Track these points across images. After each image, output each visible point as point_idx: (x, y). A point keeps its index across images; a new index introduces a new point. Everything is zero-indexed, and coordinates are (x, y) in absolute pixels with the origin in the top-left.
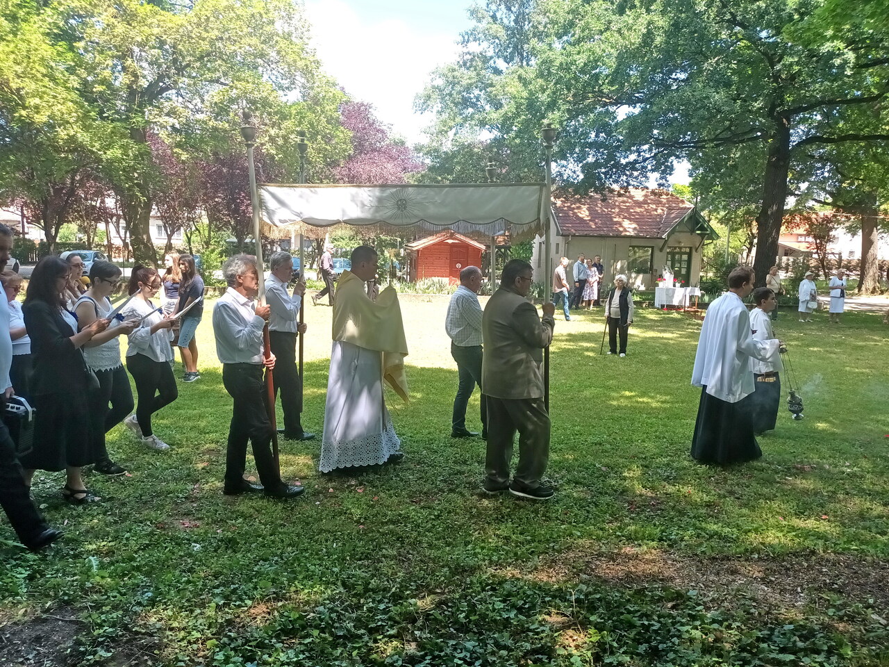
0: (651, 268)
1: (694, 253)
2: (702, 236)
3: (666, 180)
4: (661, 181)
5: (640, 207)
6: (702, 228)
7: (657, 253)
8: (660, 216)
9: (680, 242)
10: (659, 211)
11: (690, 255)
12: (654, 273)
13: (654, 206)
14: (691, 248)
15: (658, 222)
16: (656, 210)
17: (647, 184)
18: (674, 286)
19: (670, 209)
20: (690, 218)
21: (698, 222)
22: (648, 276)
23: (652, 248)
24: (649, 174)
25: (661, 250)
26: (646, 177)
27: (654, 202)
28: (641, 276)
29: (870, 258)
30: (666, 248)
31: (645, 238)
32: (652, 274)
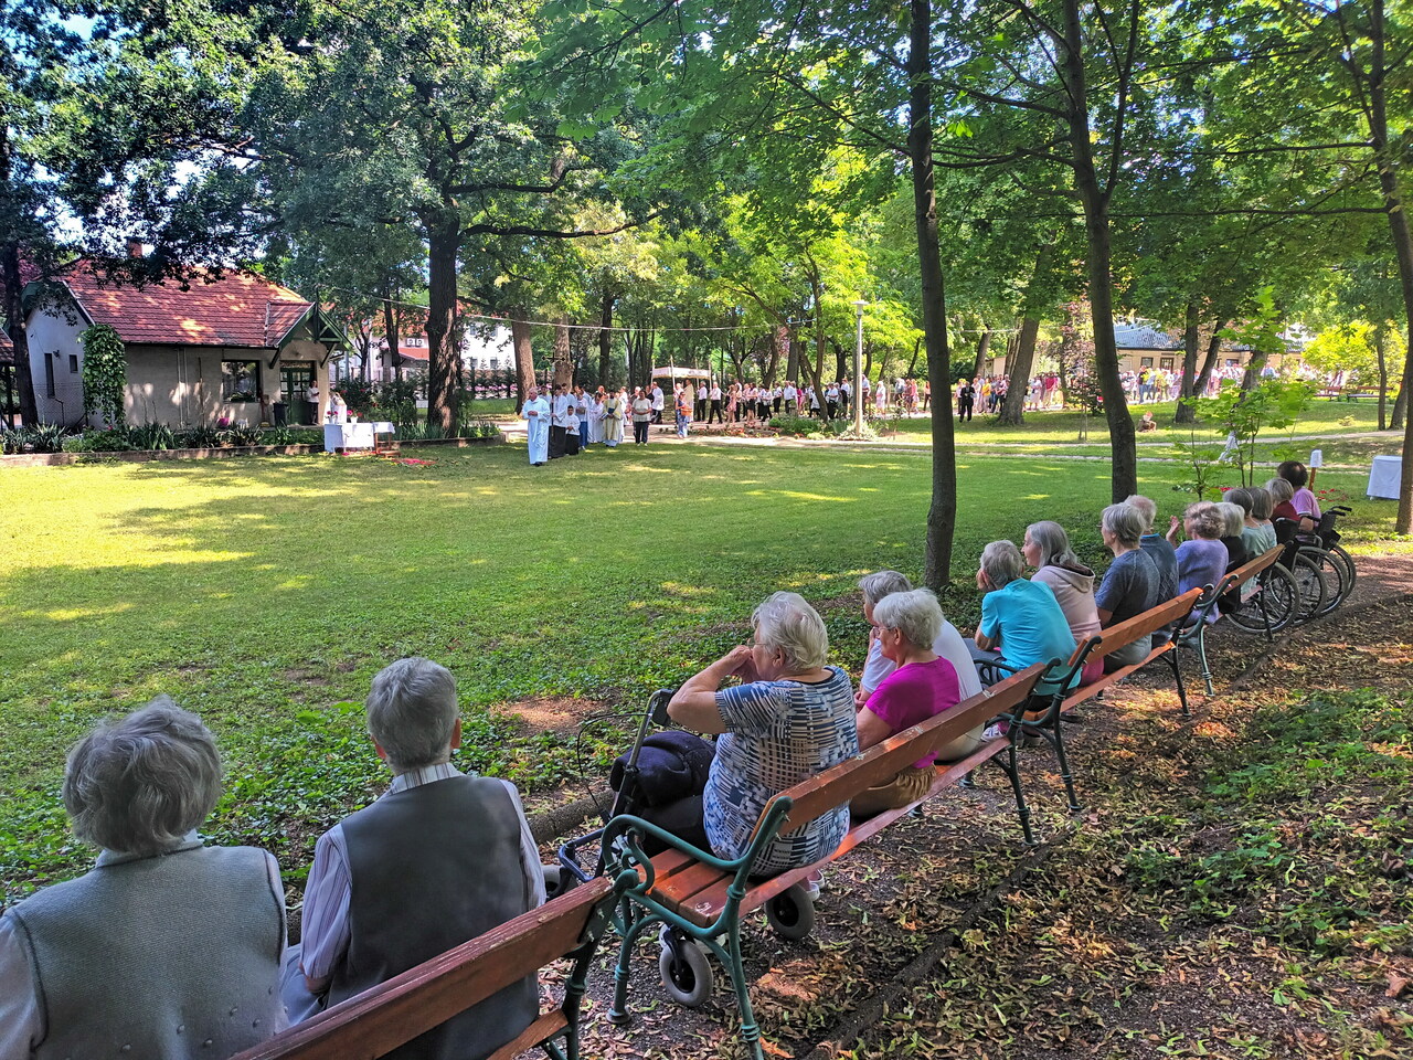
0: (260, 394)
1: (318, 369)
2: (330, 345)
6: (329, 333)
7: (266, 373)
9: (297, 354)
14: (313, 363)
15: (258, 323)
19: (273, 303)
20: (311, 319)
21: (322, 325)
23: (259, 363)
25: (271, 366)
29: (525, 370)
30: (278, 362)
31: (248, 348)
32: (262, 402)
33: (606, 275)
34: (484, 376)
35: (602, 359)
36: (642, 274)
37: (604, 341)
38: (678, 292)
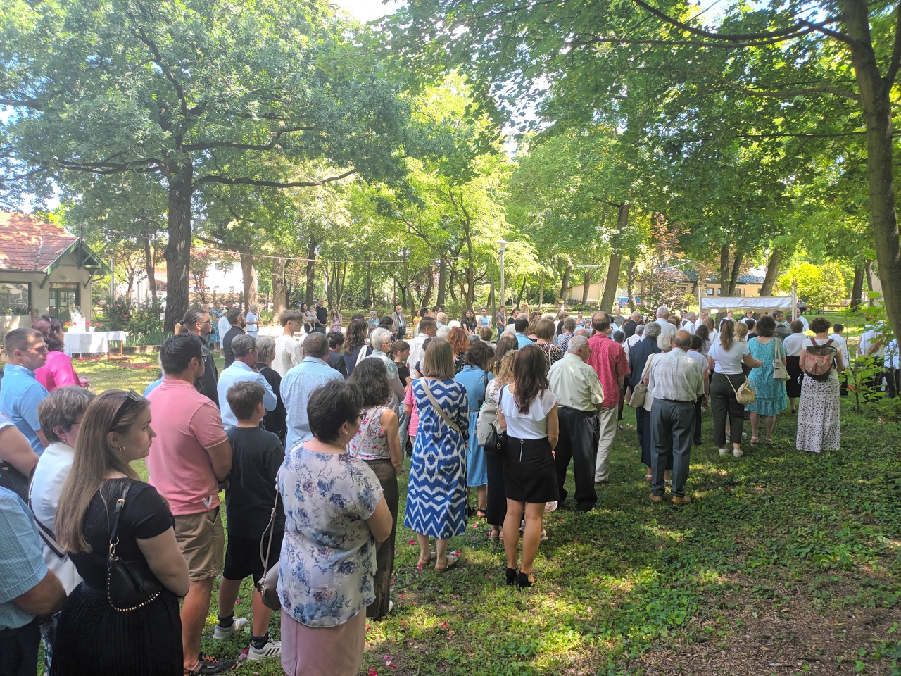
0: (30, 309)
1: (82, 289)
2: (91, 271)
3: (44, 204)
4: (37, 205)
5: (8, 234)
6: (90, 262)
7: (36, 290)
8: (35, 246)
9: (64, 277)
10: (34, 240)
11: (78, 292)
12: (35, 314)
13: (26, 234)
14: (78, 284)
15: (32, 253)
16: (29, 239)
17: (20, 207)
18: (88, 330)
19: (47, 238)
20: (76, 250)
21: (85, 255)
22: (27, 317)
23: (30, 284)
24: (23, 195)
25: (41, 286)
26: (20, 199)
27: (24, 229)
28: (19, 318)
29: (251, 293)
30: (47, 283)
31: (20, 272)
32: (32, 315)
33: (313, 225)
34: (223, 296)
35: (308, 284)
36: (339, 223)
37: (310, 272)
38: (365, 235)
